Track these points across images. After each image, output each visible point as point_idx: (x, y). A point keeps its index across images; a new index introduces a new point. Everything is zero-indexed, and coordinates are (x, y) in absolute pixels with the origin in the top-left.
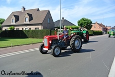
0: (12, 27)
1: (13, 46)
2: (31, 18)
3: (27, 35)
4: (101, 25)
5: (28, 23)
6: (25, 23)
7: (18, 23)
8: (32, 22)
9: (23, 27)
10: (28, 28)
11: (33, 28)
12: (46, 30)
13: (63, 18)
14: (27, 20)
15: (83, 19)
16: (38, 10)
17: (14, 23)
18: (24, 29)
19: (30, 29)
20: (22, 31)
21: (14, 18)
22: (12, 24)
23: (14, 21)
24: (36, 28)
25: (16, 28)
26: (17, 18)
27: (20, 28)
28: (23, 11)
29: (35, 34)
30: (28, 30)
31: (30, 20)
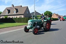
0: (6, 16)
1: (7, 27)
2: (17, 11)
3: (15, 21)
4: (57, 15)
5: (16, 14)
6: (13, 14)
7: (10, 14)
8: (18, 13)
9: (12, 16)
10: (15, 17)
11: (18, 17)
12: (26, 18)
14: (15, 12)
16: (21, 6)
17: (7, 14)
18: (13, 17)
19: (17, 17)
20: (12, 19)
21: (7, 11)
22: (6, 14)
24: (20, 17)
25: (8, 17)
26: (9, 11)
27: (11, 17)
28: (12, 7)
29: (20, 20)
30: (15, 18)
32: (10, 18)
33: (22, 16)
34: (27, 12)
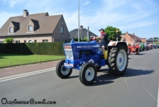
0: (10, 39)
1: (11, 66)
2: (37, 26)
3: (32, 51)
5: (33, 33)
6: (28, 33)
7: (18, 33)
8: (38, 32)
9: (25, 39)
10: (32, 40)
11: (40, 40)
12: (58, 43)
13: (82, 27)
14: (32, 29)
15: (109, 28)
16: (47, 14)
17: (12, 33)
18: (27, 42)
19: (36, 41)
20: (24, 44)
21: (12, 26)
22: (9, 34)
23: (12, 30)
24: (43, 41)
25: (15, 40)
26: (17, 27)
27: (22, 40)
28: (25, 16)
29: (42, 49)
30: (33, 43)
31: (35, 30)
32: (18, 44)
33: (50, 39)
34: (62, 28)
